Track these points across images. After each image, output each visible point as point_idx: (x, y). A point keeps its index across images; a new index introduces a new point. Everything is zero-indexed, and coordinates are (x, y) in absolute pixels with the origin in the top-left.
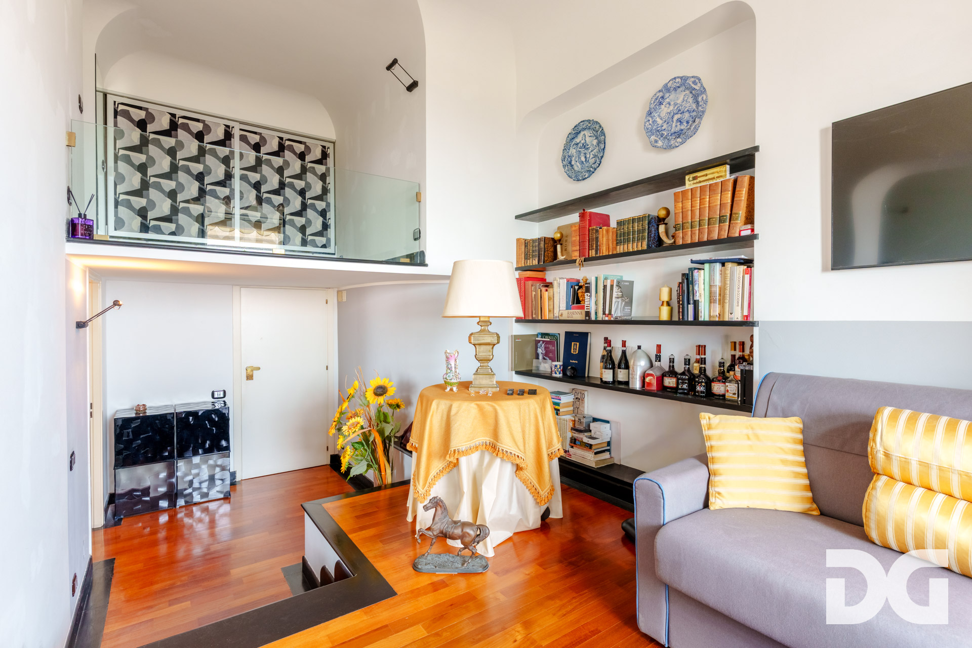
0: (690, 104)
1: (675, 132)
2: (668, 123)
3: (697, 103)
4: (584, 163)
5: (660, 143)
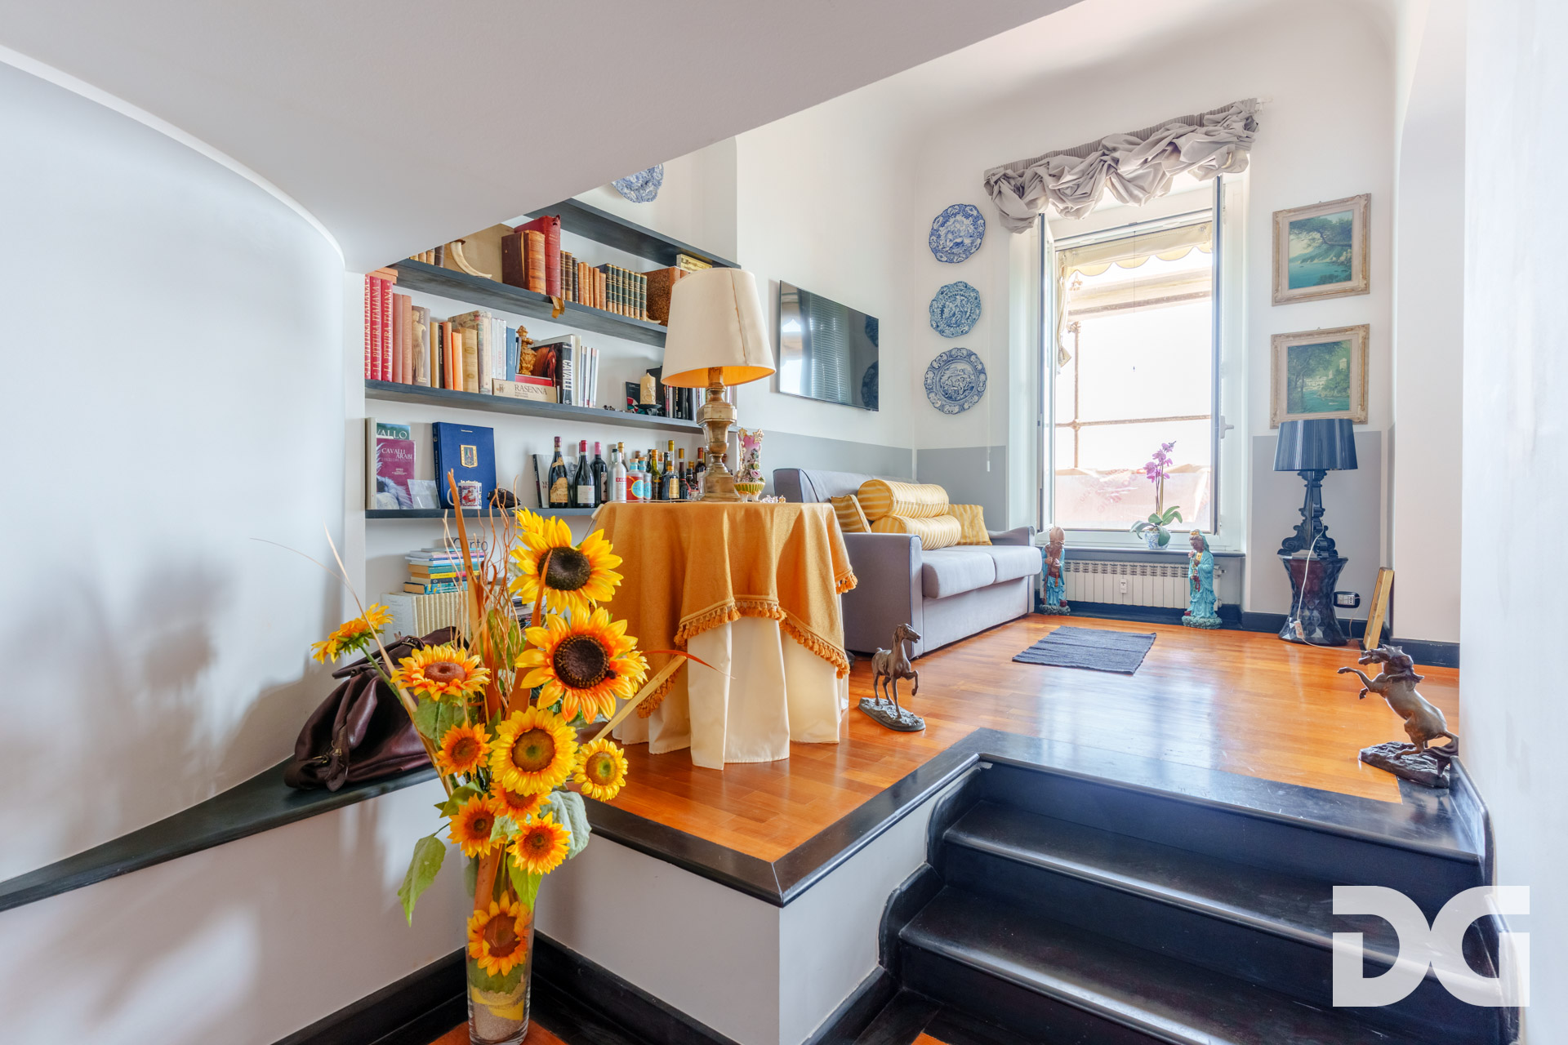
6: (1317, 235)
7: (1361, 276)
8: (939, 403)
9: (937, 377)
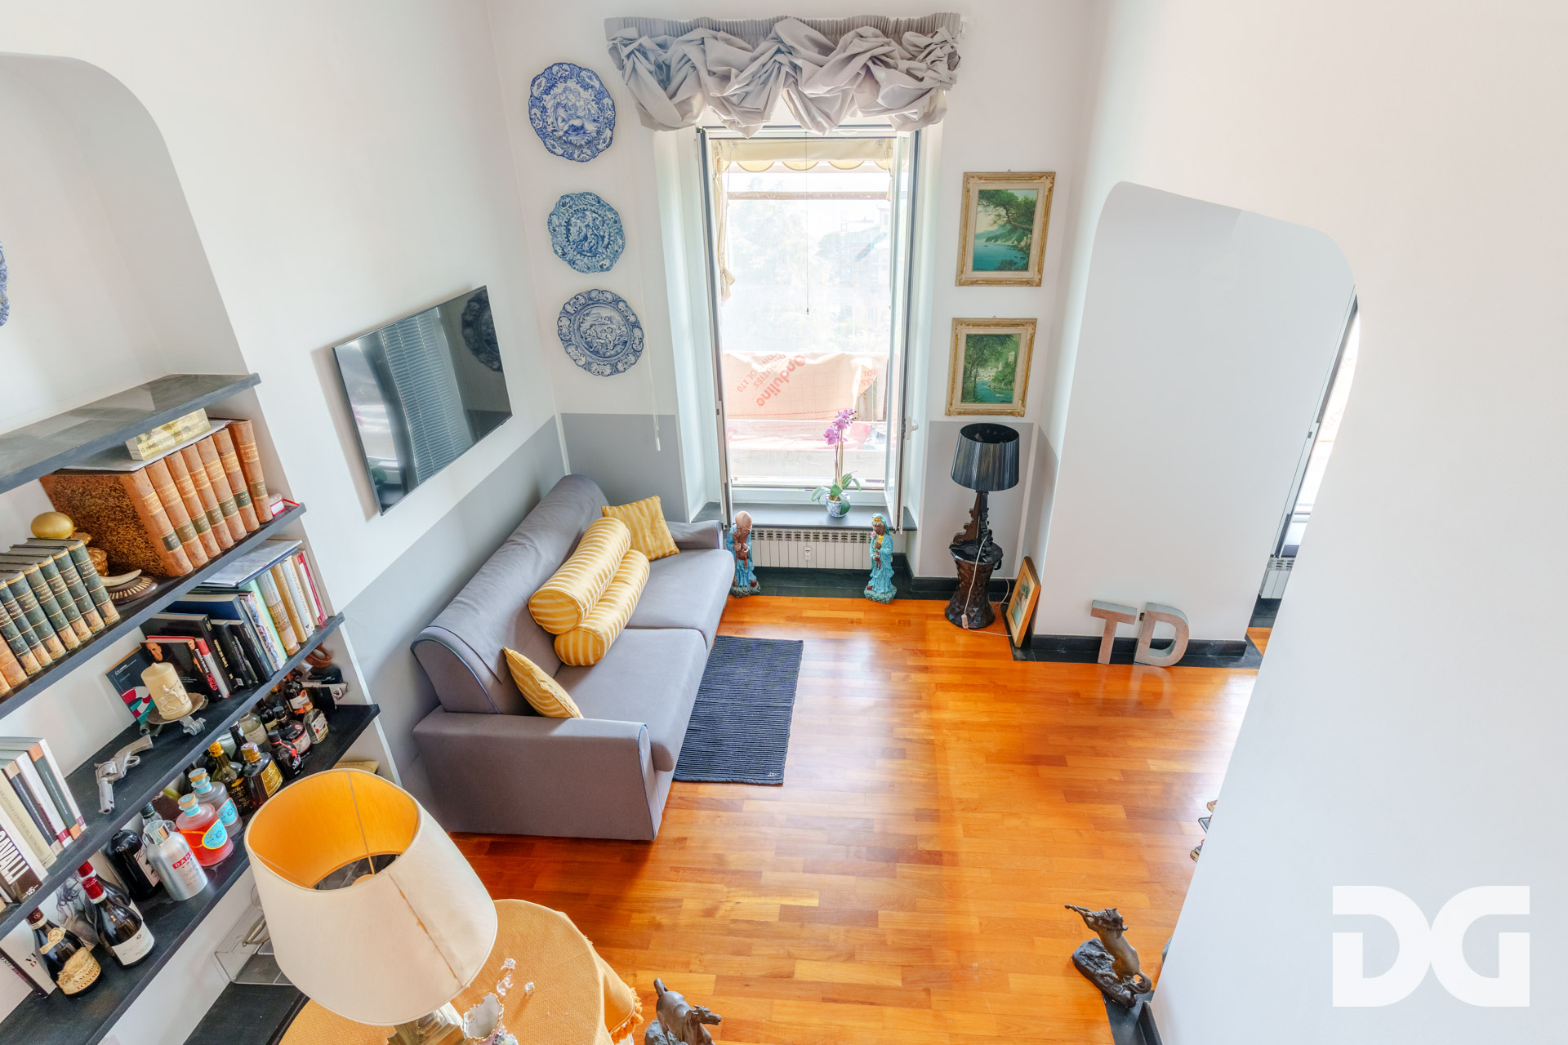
6: (1003, 212)
7: (1037, 269)
8: (584, 359)
9: (574, 324)
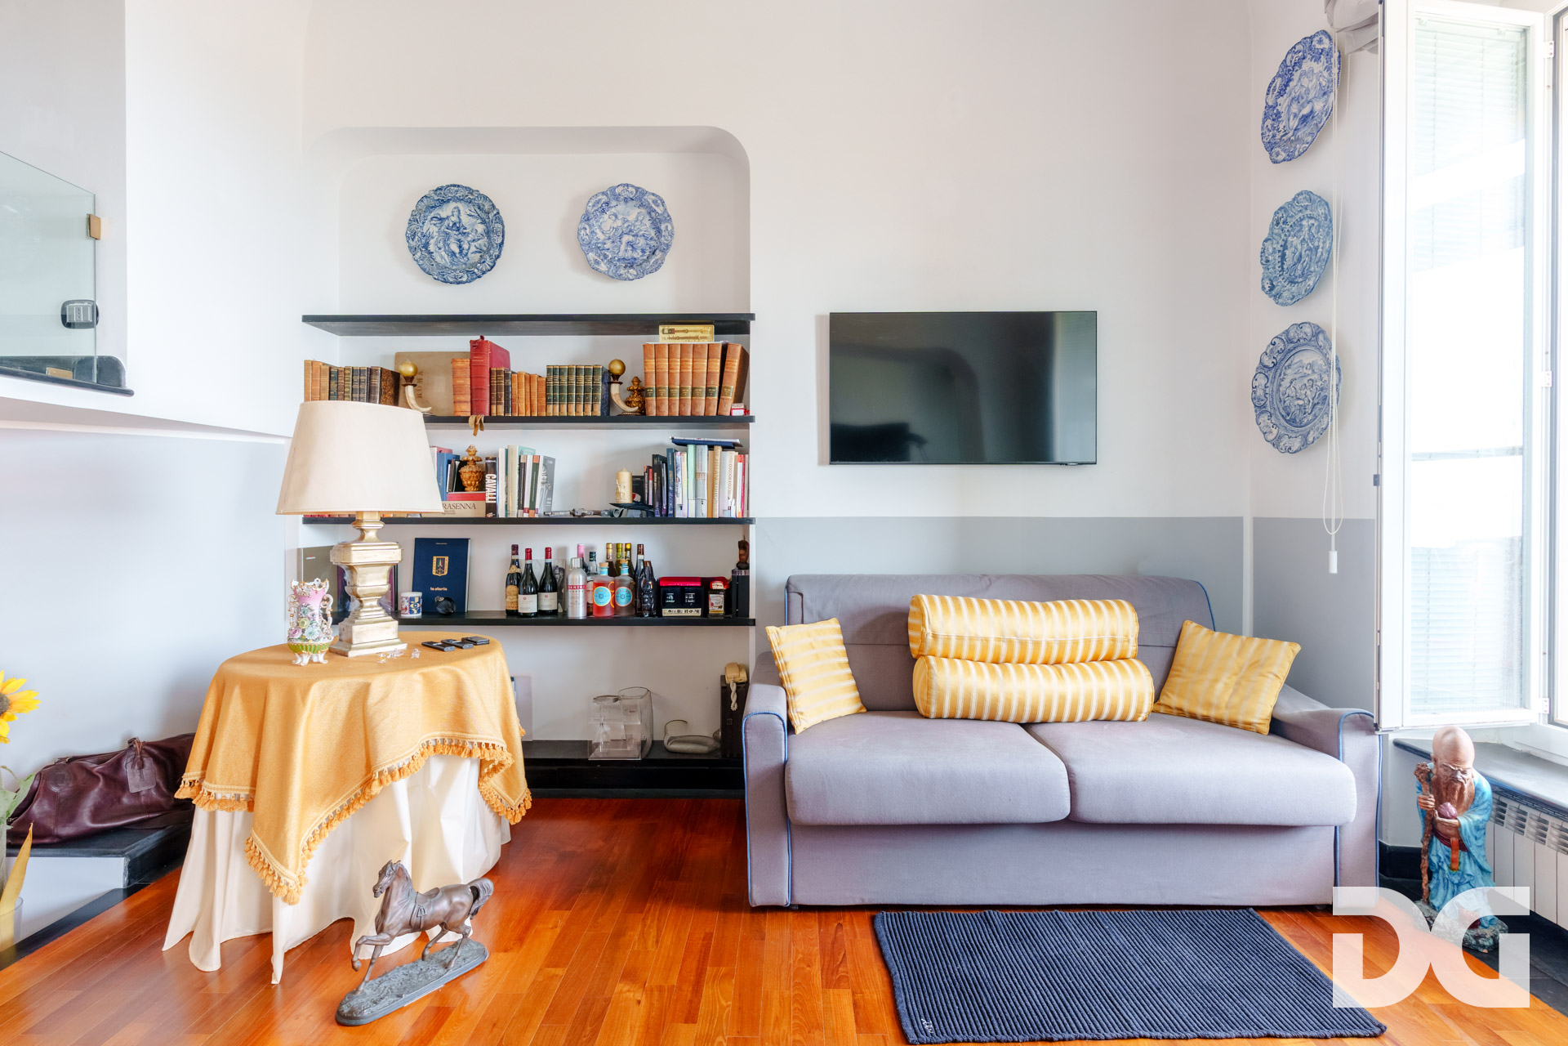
0: (646, 227)
1: (624, 259)
2: (613, 242)
3: (659, 231)
4: (458, 255)
5: (603, 267)
8: (1275, 431)
9: (1273, 383)
